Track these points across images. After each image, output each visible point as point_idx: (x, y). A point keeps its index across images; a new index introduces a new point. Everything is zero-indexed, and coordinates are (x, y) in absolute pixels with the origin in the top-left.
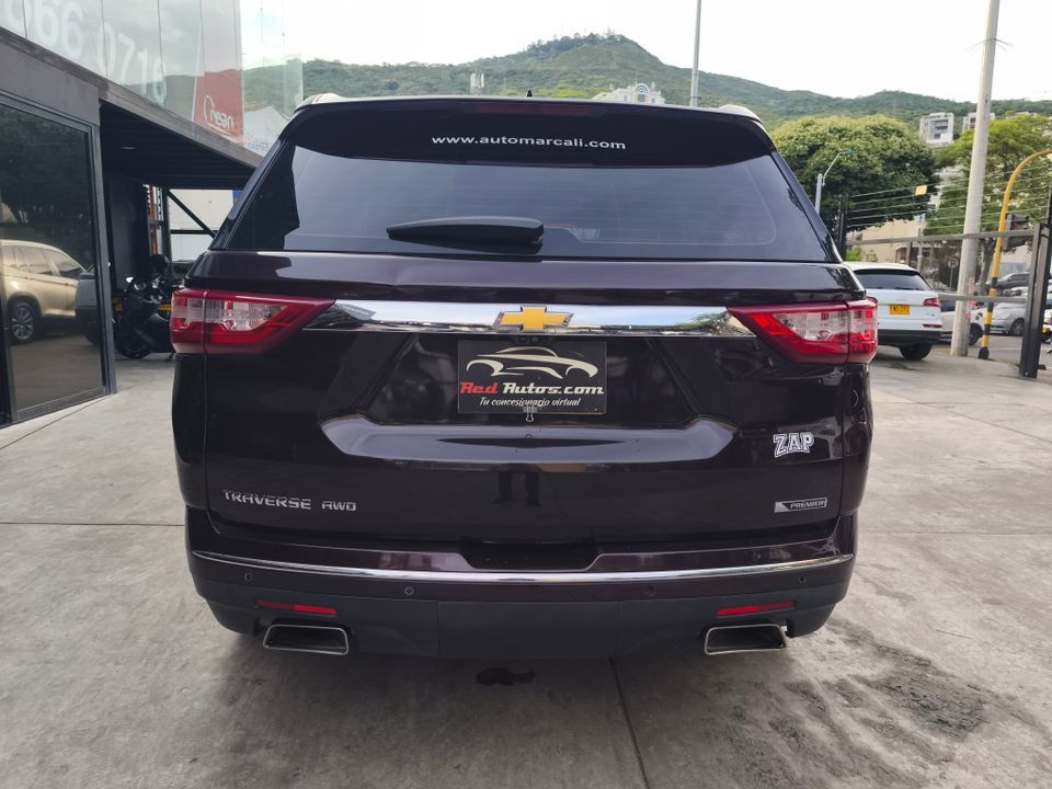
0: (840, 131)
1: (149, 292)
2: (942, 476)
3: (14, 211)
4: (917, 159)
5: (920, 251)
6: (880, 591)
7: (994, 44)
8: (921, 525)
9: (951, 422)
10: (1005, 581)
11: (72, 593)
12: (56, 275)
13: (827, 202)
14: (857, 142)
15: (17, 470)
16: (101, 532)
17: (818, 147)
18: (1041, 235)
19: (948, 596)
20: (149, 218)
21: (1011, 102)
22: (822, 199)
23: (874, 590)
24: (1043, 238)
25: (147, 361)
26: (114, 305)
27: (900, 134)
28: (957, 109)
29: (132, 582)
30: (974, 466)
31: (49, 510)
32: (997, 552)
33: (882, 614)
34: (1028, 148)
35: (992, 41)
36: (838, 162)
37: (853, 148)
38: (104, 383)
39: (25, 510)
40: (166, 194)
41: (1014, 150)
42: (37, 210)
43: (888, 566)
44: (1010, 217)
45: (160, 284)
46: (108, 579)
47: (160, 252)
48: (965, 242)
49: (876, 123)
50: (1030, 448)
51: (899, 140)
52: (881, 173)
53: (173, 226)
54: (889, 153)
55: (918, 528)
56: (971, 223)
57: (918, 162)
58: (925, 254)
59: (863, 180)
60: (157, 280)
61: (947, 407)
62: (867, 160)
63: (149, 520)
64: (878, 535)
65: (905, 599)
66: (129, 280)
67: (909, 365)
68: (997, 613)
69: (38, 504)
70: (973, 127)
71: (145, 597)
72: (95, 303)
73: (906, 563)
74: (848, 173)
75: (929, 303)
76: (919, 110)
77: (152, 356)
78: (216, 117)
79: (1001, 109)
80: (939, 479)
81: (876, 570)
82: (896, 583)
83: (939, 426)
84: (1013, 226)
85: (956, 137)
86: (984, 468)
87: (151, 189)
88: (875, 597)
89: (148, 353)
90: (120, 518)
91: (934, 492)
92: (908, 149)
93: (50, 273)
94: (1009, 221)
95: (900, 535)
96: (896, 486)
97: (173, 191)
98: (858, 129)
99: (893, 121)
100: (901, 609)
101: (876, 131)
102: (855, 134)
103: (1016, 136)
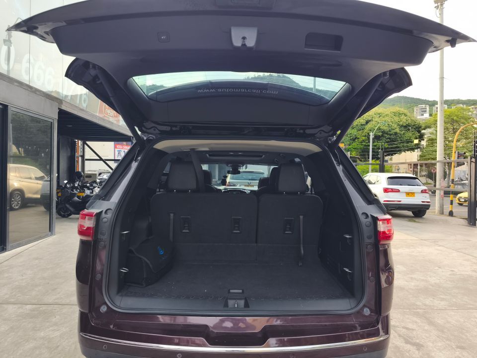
0: (379, 114)
1: (73, 188)
2: (434, 278)
3: (18, 148)
4: (414, 126)
5: (419, 165)
6: (407, 342)
7: (443, 80)
8: (425, 305)
9: (437, 250)
10: (466, 336)
11: (24, 342)
12: (34, 179)
13: (375, 144)
14: (387, 119)
15: (6, 275)
16: (41, 309)
17: (370, 121)
18: (471, 162)
19: (440, 344)
20: (76, 154)
21: (453, 100)
22: (373, 142)
23: (404, 341)
24: (472, 163)
25: (70, 218)
26: (57, 193)
27: (406, 115)
28: (430, 103)
29: (53, 336)
30: (449, 273)
31: (18, 296)
32: (462, 320)
33: (408, 355)
34: (463, 120)
35: (442, 78)
36: (379, 127)
37: (385, 121)
38: (50, 230)
39: (7, 296)
40: (84, 143)
41: (457, 121)
42: (28, 148)
43: (411, 328)
44: (457, 152)
45: (79, 184)
46: (42, 334)
47: (80, 170)
48: (437, 164)
49: (395, 111)
50: (474, 263)
51: (406, 118)
52: (398, 132)
53: (86, 157)
54: (401, 123)
55: (424, 307)
56: (440, 156)
57: (414, 127)
58: (421, 166)
59: (390, 135)
60: (78, 183)
61: (435, 242)
62: (392, 126)
63: (64, 302)
64: (405, 310)
65: (419, 346)
66: (66, 182)
67: (417, 220)
68: (463, 354)
69: (14, 293)
70: (437, 111)
71: (58, 344)
72: (49, 192)
73: (419, 326)
74: (384, 132)
75: (423, 192)
76: (414, 104)
77: (73, 216)
78: (108, 112)
79: (449, 103)
80: (433, 280)
81: (404, 330)
82: (414, 337)
83: (431, 252)
84: (458, 157)
85: (431, 115)
86: (454, 274)
87: (78, 142)
88: (404, 345)
89: (71, 215)
90: (50, 301)
91: (430, 287)
92: (410, 121)
93: (30, 178)
94: (457, 155)
95: (415, 310)
96: (413, 284)
97: (87, 142)
98: (387, 113)
99: (402, 109)
100: (417, 352)
101: (395, 114)
102: (386, 115)
103: (457, 116)
